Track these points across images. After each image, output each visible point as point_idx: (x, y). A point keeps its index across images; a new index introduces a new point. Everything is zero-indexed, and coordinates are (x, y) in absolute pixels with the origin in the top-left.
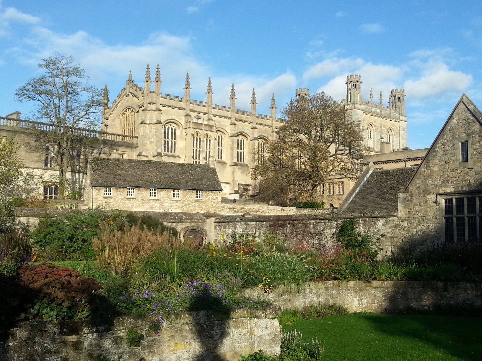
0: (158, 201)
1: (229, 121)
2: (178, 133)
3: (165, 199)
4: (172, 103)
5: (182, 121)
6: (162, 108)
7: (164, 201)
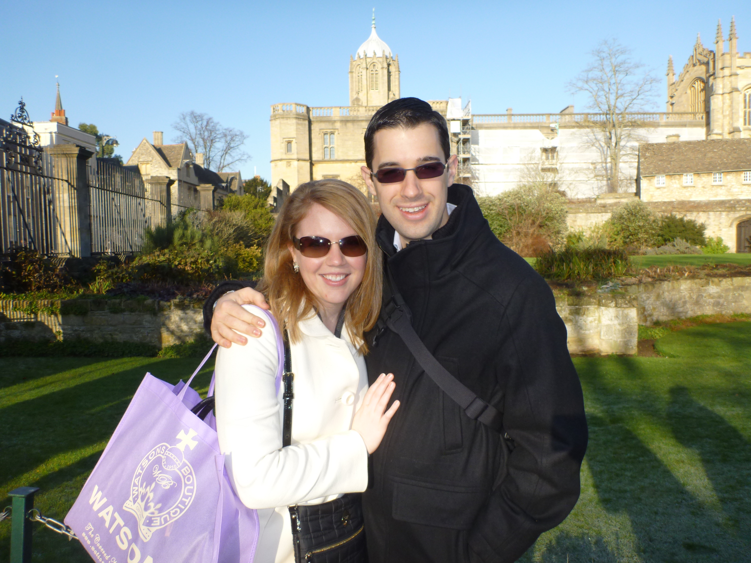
0: (723, 188)
3: (733, 183)
6: (739, 71)
7: (731, 187)
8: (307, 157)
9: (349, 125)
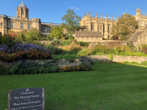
1: (106, 22)
2: (95, 25)
3: (90, 39)
4: (93, 19)
5: (96, 22)
6: (91, 20)
8: (6, 27)
9: (17, 21)
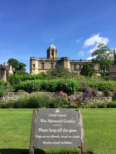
8: (38, 68)
9: (47, 62)
